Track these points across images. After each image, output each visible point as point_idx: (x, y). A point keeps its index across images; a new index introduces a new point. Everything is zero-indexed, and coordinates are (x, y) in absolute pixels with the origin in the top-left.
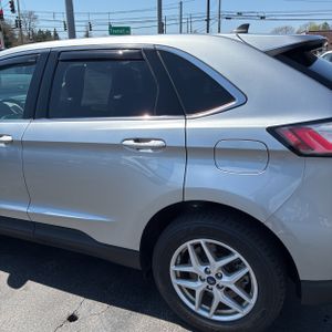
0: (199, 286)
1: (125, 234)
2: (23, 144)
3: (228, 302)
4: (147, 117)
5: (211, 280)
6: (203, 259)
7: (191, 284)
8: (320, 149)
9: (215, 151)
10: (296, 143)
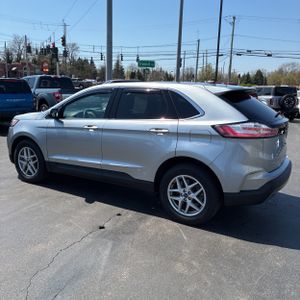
0: (180, 199)
1: (147, 174)
2: (102, 130)
3: (193, 206)
4: (163, 119)
5: (186, 196)
6: (183, 186)
7: (177, 199)
8: (232, 135)
9: (191, 135)
10: (223, 132)
